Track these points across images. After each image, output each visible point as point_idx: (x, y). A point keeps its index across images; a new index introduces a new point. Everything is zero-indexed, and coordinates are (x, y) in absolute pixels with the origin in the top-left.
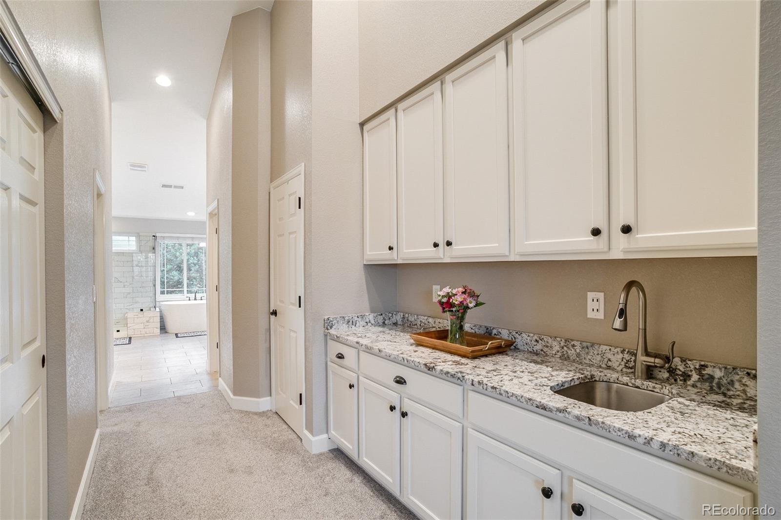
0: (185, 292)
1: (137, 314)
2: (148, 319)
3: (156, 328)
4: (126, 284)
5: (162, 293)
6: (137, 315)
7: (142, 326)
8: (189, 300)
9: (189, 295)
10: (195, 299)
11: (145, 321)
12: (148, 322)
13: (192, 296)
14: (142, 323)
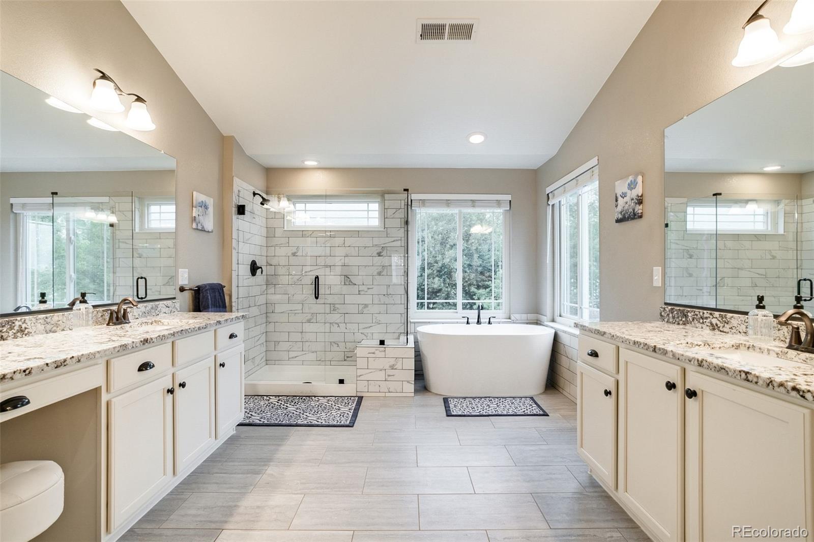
0: (459, 306)
1: (373, 350)
2: (392, 361)
3: (408, 382)
4: (361, 288)
5: (421, 306)
6: (374, 353)
7: (381, 375)
8: (468, 323)
9: (468, 313)
10: (479, 322)
11: (387, 367)
12: (392, 367)
13: (473, 314)
14: (381, 370)
